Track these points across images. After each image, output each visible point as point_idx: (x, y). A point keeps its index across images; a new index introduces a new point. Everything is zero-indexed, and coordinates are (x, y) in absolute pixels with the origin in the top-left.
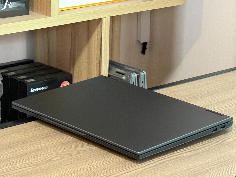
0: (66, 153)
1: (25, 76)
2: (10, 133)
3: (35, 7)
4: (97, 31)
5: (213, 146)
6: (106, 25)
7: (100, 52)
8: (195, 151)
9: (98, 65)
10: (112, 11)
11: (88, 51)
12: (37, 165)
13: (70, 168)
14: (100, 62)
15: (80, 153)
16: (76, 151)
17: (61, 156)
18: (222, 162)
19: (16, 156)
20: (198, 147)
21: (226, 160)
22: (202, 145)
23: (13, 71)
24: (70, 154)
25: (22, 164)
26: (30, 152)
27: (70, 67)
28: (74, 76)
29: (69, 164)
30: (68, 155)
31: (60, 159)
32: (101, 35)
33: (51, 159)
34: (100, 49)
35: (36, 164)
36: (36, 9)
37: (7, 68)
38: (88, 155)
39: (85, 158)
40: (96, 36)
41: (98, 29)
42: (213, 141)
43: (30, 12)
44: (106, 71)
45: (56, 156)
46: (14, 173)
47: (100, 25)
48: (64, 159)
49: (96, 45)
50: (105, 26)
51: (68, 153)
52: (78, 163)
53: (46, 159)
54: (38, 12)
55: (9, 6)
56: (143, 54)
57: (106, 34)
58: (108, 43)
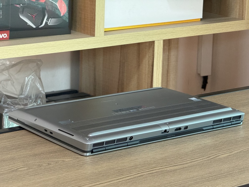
3: (78, 26)
4: (149, 56)
7: (151, 79)
10: (166, 33)
32: (152, 61)
34: (151, 76)
36: (79, 28)
40: (147, 62)
41: (150, 54)
47: (151, 49)
49: (147, 72)
50: (158, 50)
55: (48, 23)
56: (203, 90)
57: (159, 60)
58: (160, 70)
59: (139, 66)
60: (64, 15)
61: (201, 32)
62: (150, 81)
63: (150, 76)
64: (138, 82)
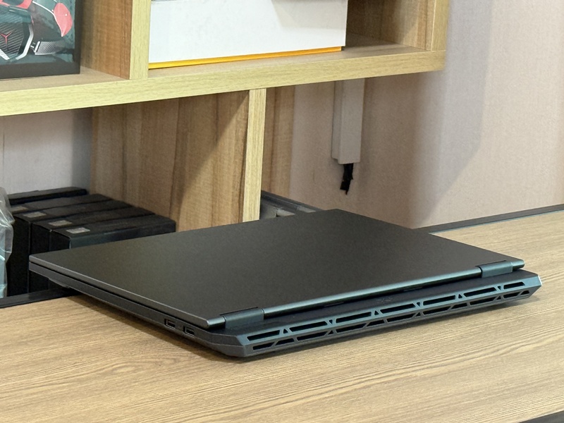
0: (148, 360)
1: (67, 220)
2: (23, 316)
3: (94, 58)
4: (237, 121)
5: (486, 358)
6: (257, 108)
7: (241, 168)
8: (443, 368)
9: (237, 199)
10: (273, 75)
11: (214, 168)
12: (80, 381)
13: (155, 389)
14: (240, 192)
15: (179, 362)
16: (170, 357)
17: (135, 366)
18: (503, 391)
19: (34, 362)
20: (452, 360)
21: (513, 388)
22: (460, 356)
23: (40, 210)
24: (156, 362)
25: (46, 378)
26: (66, 355)
27: (171, 204)
28: (180, 224)
29: (154, 381)
30: (150, 365)
31: (134, 372)
32: (244, 130)
33: (113, 370)
34: (241, 162)
35: (78, 379)
36: (96, 61)
37: (26, 204)
38: (198, 367)
39: (190, 372)
40: (234, 132)
41: (239, 116)
42: (485, 349)
43: (82, 68)
44: (255, 214)
45: (124, 364)
46: (27, 395)
47: (242, 106)
48: (142, 372)
49: (232, 154)
50: (255, 109)
51: (152, 360)
52: (174, 380)
53: (100, 370)
54: (100, 70)
55: (35, 51)
56: (344, 192)
57: (257, 129)
58: (259, 148)
59: (217, 140)
60: (66, 36)
61: (342, 75)
62: (238, 171)
63: (239, 161)
64: (214, 174)
